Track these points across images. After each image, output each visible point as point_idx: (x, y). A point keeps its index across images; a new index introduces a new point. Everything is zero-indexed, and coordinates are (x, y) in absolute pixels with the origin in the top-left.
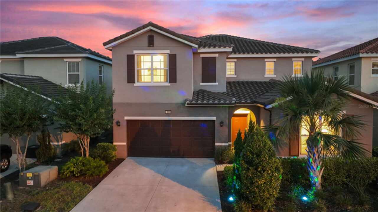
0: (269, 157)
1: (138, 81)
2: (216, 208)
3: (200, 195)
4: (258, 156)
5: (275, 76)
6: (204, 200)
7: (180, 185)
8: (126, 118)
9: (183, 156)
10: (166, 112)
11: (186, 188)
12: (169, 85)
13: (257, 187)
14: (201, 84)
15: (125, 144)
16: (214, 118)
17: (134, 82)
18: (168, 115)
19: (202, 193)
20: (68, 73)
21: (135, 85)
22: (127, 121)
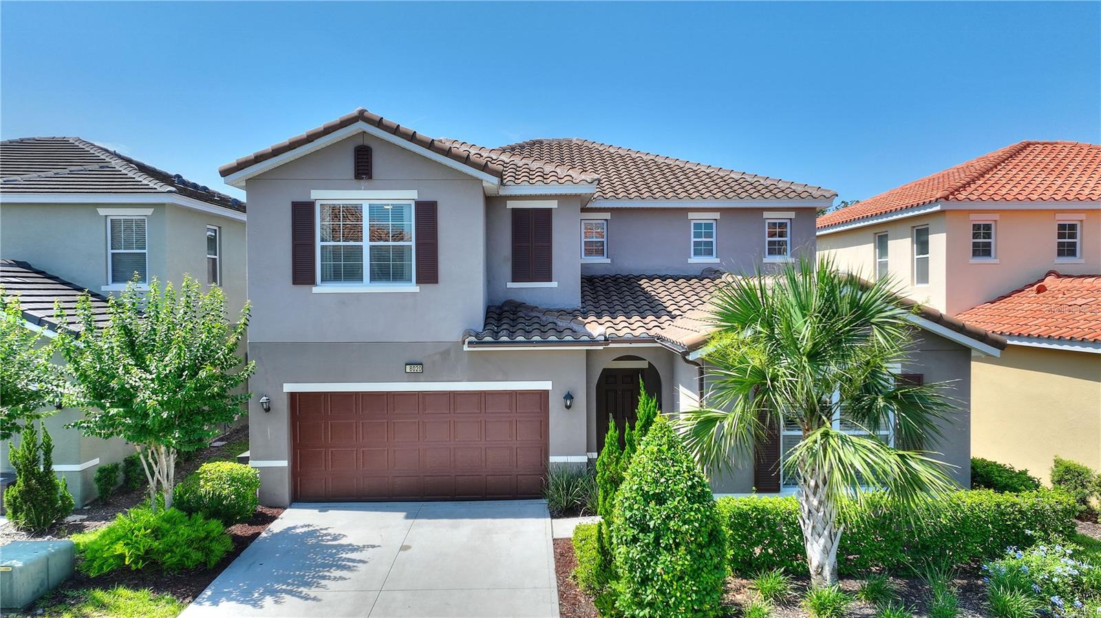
1: (324, 280)
5: (718, 261)
8: (289, 388)
10: (408, 368)
12: (417, 289)
14: (510, 285)
15: (284, 463)
16: (546, 385)
17: (312, 282)
18: (414, 377)
20: (110, 251)
21: (315, 290)
22: (293, 395)
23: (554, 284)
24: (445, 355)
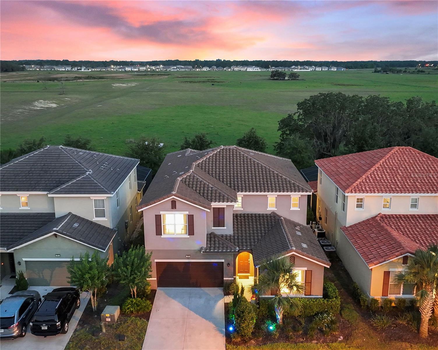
0: (248, 314)
1: (164, 234)
2: (222, 335)
3: (214, 326)
4: (243, 312)
5: (276, 209)
6: (215, 330)
7: (201, 318)
8: (156, 261)
9: (200, 286)
10: (187, 256)
11: (205, 320)
12: (189, 237)
13: (242, 328)
14: (213, 228)
15: (156, 279)
16: (223, 261)
17: (161, 235)
18: (188, 258)
19: (214, 324)
20: (94, 209)
23: (225, 228)
24: (197, 252)
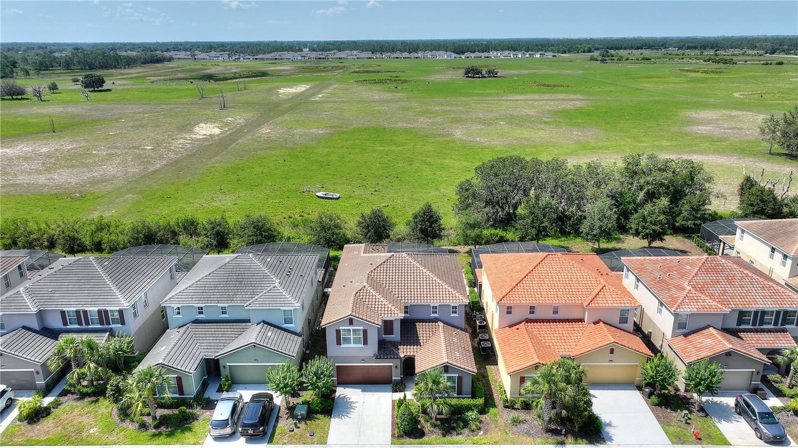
1: (343, 344)
5: (438, 316)
10: (362, 361)
12: (363, 346)
14: (384, 336)
15: (336, 379)
16: (392, 364)
20: (283, 317)
21: (342, 346)
22: (337, 366)
23: (394, 336)
24: (370, 358)
